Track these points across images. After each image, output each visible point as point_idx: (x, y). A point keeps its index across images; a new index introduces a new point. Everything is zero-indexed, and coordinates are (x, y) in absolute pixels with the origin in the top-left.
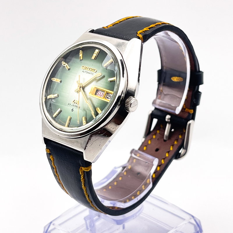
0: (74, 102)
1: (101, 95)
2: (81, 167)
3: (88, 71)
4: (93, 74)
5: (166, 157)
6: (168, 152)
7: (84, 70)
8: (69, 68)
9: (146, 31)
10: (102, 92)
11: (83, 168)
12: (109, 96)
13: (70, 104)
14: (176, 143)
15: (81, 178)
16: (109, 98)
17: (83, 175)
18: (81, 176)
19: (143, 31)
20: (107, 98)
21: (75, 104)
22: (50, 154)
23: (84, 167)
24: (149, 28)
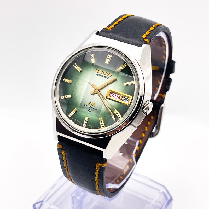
0: (91, 104)
1: (116, 97)
2: (97, 163)
3: (102, 75)
4: (108, 78)
5: (143, 137)
6: (144, 132)
7: (97, 73)
8: (81, 70)
9: (148, 34)
10: (117, 95)
11: (99, 164)
12: (125, 99)
13: (85, 105)
14: (149, 123)
15: (96, 172)
16: (125, 100)
17: (99, 170)
18: (96, 171)
19: (147, 35)
20: (123, 100)
21: (91, 106)
22: (62, 149)
23: (101, 163)
24: (150, 31)
